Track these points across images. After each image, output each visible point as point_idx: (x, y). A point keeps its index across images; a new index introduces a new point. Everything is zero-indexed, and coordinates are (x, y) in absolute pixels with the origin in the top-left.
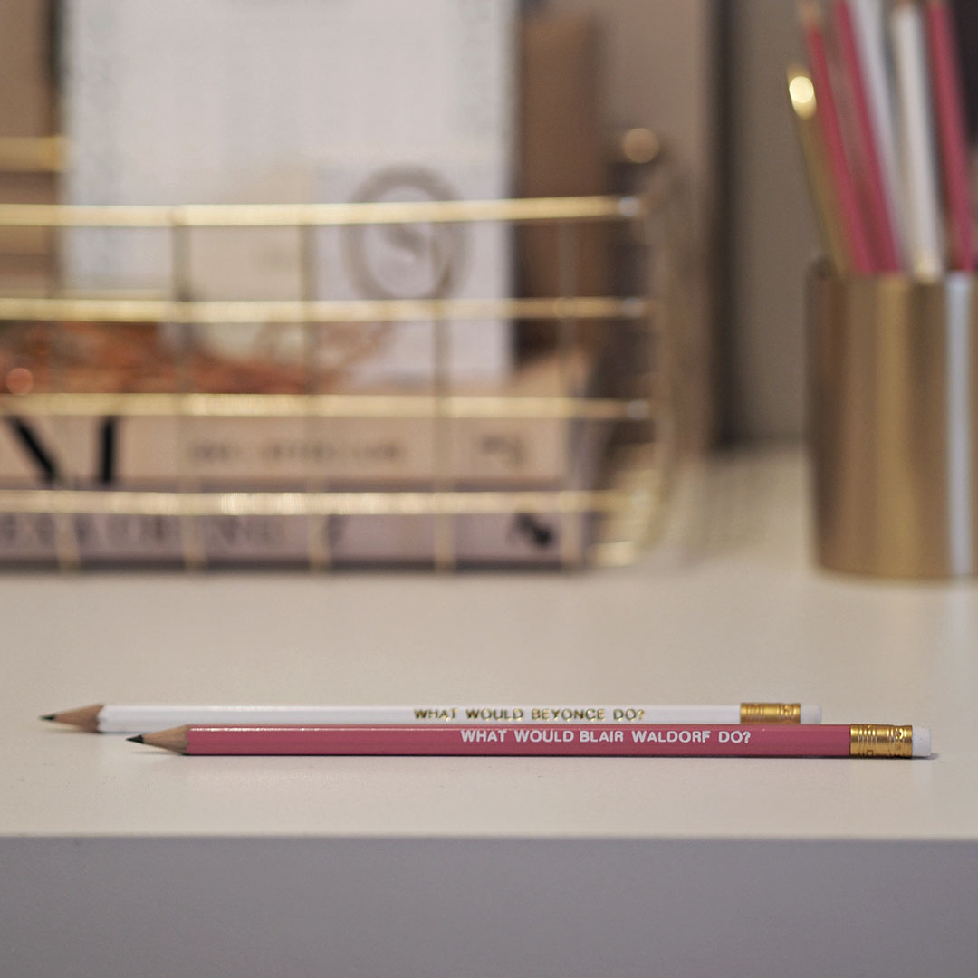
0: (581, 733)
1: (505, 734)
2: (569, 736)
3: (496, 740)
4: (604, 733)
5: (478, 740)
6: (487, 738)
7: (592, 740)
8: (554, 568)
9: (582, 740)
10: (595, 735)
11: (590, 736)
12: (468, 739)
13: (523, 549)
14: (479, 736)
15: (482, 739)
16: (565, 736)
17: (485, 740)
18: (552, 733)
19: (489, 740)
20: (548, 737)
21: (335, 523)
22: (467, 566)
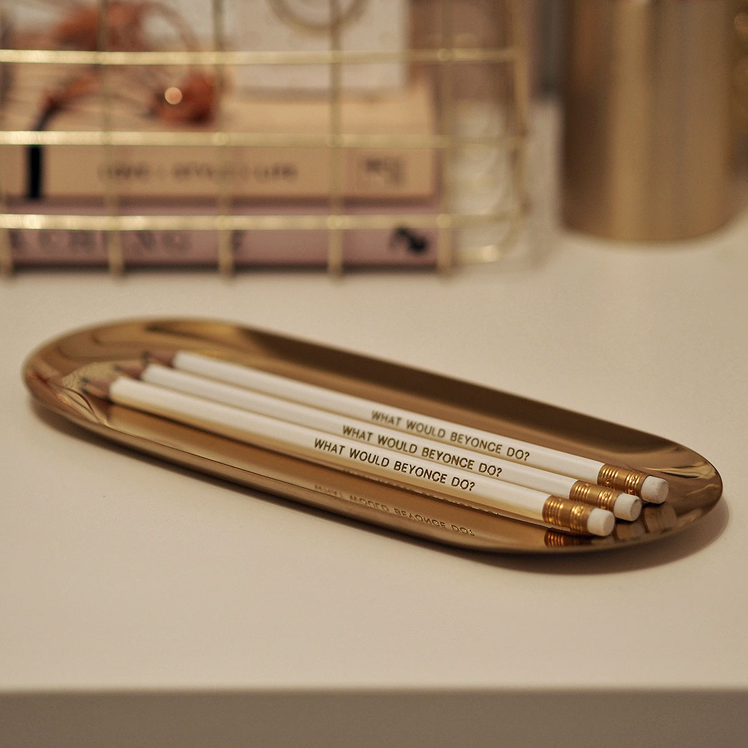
8: (430, 269)
13: (402, 254)
21: (237, 237)
22: (352, 268)
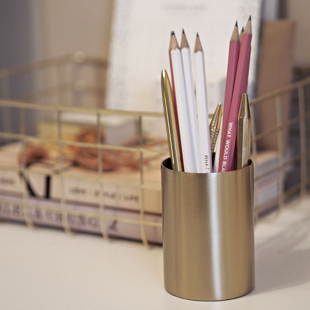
0: (226, 162)
1: (229, 137)
2: (225, 158)
3: (228, 134)
4: (224, 169)
5: (229, 128)
6: (229, 131)
7: (223, 165)
9: (223, 162)
10: (224, 166)
11: (224, 165)
12: (229, 125)
14: (230, 128)
15: (229, 129)
16: (226, 156)
17: (228, 130)
18: (227, 152)
19: (228, 131)
20: (226, 151)
